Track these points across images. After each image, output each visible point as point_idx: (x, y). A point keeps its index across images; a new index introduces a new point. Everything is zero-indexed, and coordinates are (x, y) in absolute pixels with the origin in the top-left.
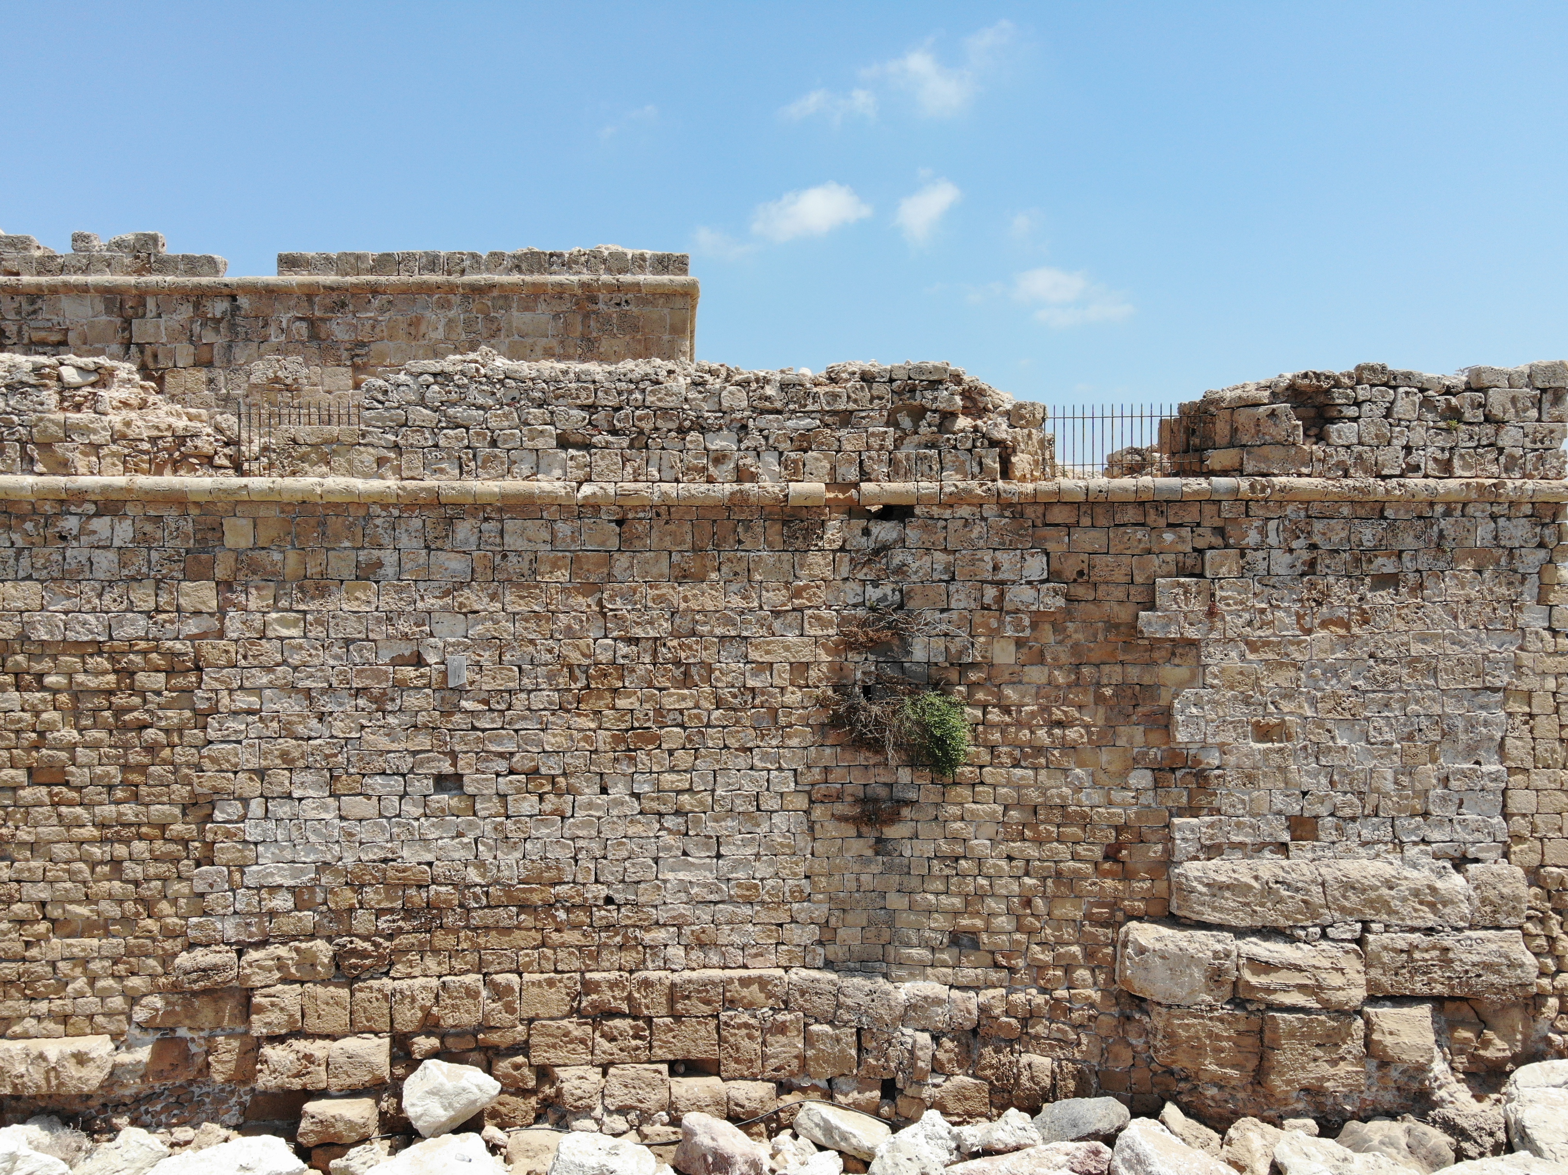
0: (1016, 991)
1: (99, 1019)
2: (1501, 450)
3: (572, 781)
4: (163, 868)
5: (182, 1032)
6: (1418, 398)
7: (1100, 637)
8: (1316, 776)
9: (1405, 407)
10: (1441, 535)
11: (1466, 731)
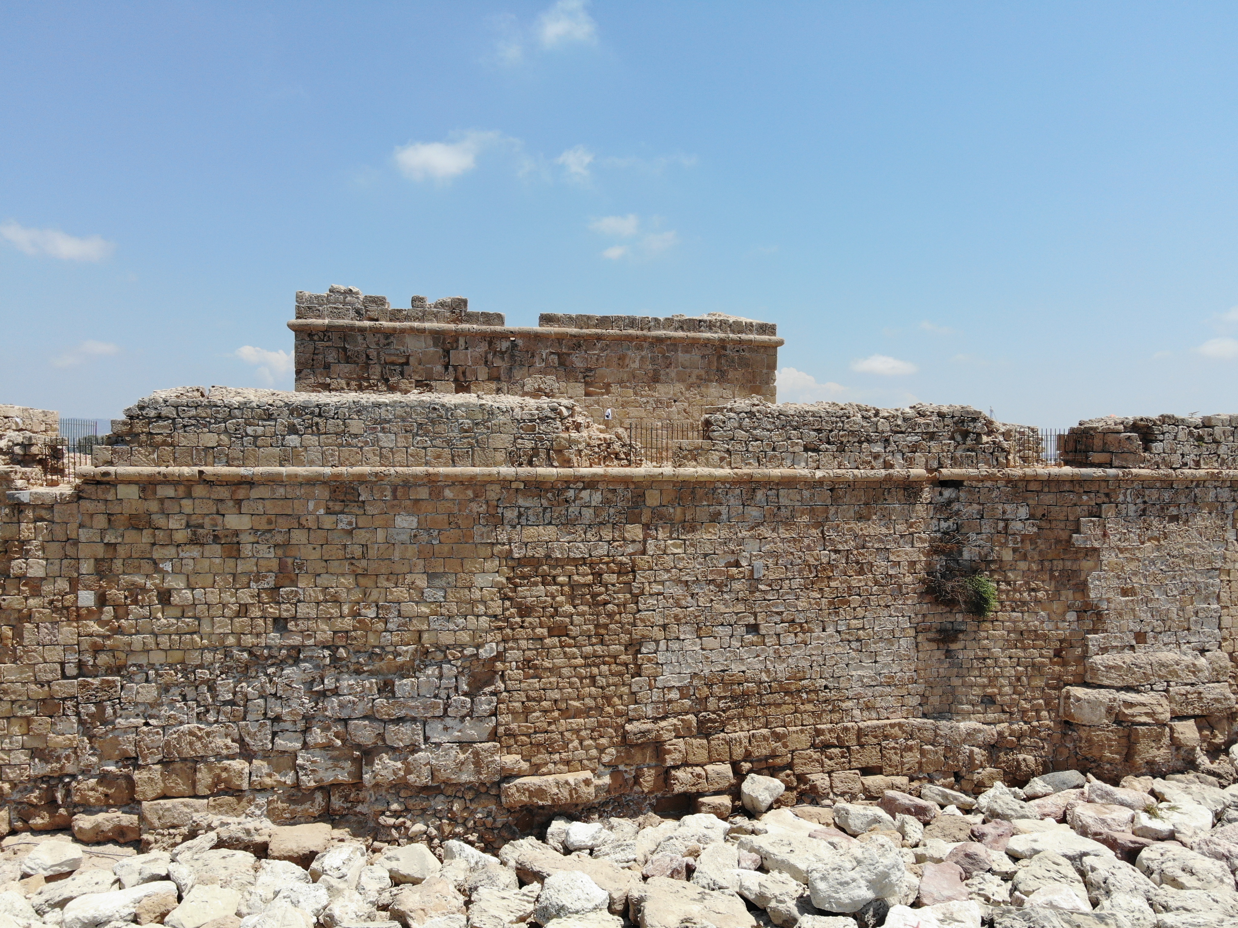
0: (1013, 724)
1: (585, 762)
2: (1219, 456)
3: (810, 625)
4: (616, 679)
5: (622, 767)
6: (1187, 431)
7: (1053, 547)
8: (1145, 612)
9: (1182, 436)
10: (1196, 497)
11: (1205, 589)
